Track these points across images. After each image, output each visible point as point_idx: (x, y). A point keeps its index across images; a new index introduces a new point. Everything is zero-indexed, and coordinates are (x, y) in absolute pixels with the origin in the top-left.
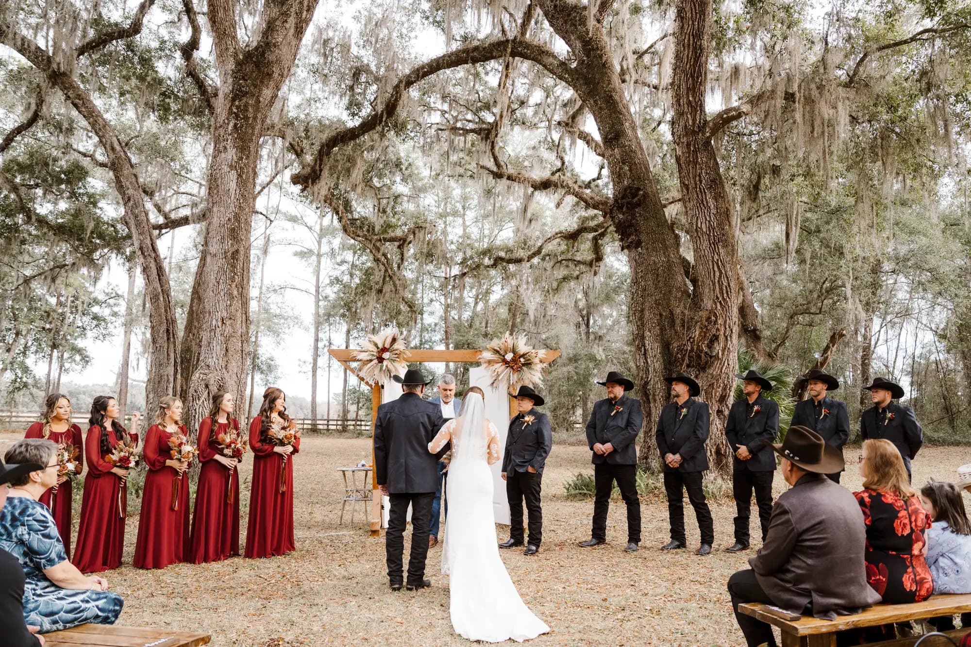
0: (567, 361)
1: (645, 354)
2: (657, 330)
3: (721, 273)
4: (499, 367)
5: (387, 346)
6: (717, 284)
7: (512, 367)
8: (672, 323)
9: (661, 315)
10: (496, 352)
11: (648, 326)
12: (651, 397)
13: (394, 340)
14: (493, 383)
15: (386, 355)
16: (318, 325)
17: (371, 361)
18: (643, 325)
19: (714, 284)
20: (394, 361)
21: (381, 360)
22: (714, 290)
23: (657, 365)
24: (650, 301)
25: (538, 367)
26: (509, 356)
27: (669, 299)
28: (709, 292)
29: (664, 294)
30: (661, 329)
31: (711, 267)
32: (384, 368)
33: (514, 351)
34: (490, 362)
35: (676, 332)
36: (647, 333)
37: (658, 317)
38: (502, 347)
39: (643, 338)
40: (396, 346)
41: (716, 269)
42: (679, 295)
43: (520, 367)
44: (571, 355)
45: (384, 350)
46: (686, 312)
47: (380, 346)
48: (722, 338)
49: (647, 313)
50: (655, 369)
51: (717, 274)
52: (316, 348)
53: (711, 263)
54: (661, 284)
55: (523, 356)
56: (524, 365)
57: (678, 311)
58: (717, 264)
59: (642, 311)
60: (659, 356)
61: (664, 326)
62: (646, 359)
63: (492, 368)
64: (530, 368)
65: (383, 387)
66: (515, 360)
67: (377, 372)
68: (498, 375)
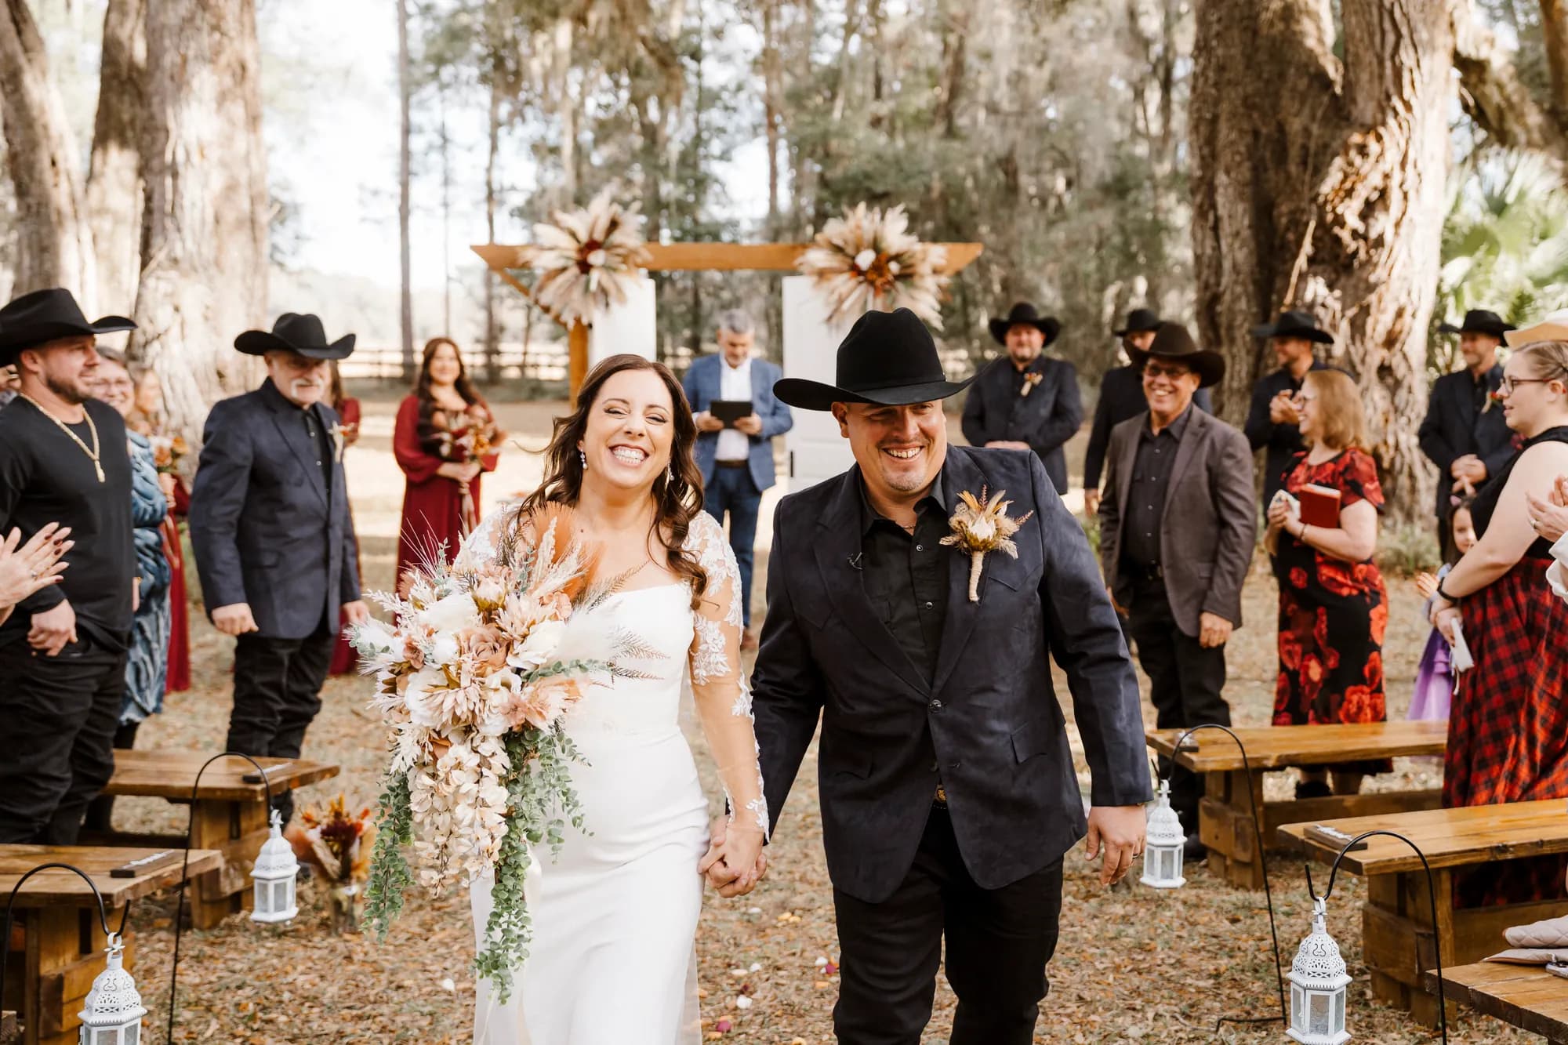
0: (1098, 195)
1: (1216, 228)
2: (1245, 172)
3: (1399, 36)
4: (843, 282)
5: (599, 236)
6: (1388, 64)
7: (872, 283)
8: (1281, 156)
9: (1256, 134)
10: (838, 249)
11: (1226, 158)
12: (1223, 332)
13: (614, 225)
14: (830, 318)
15: (596, 258)
16: (408, 89)
17: (564, 269)
18: (1214, 156)
19: (1381, 63)
20: (615, 270)
21: (585, 267)
22: (1381, 77)
23: (1241, 255)
24: (1234, 95)
25: (930, 283)
26: (866, 259)
27: (1277, 95)
28: (1371, 81)
29: (1268, 82)
30: (1255, 169)
31: (1376, 19)
32: (593, 286)
33: (876, 246)
34: (822, 274)
35: (1288, 177)
36: (1222, 179)
37: (1248, 139)
38: (850, 237)
39: (1211, 189)
40: (617, 237)
41: (1387, 25)
42: (1303, 84)
43: (889, 282)
44: (1108, 178)
45: (592, 245)
46: (1315, 129)
47: (584, 237)
48: (1395, 196)
49: (1223, 128)
50: (1235, 266)
51: (1391, 38)
52: (406, 154)
53: (1375, 11)
54: (1262, 56)
55: (897, 258)
56: (897, 277)
57: (1295, 125)
58: (1391, 13)
59: (1215, 120)
60: (1246, 233)
61: (1262, 160)
62: (1217, 238)
63: (826, 285)
64: (913, 286)
65: (590, 326)
66: (878, 267)
67: (577, 294)
68: (841, 301)
